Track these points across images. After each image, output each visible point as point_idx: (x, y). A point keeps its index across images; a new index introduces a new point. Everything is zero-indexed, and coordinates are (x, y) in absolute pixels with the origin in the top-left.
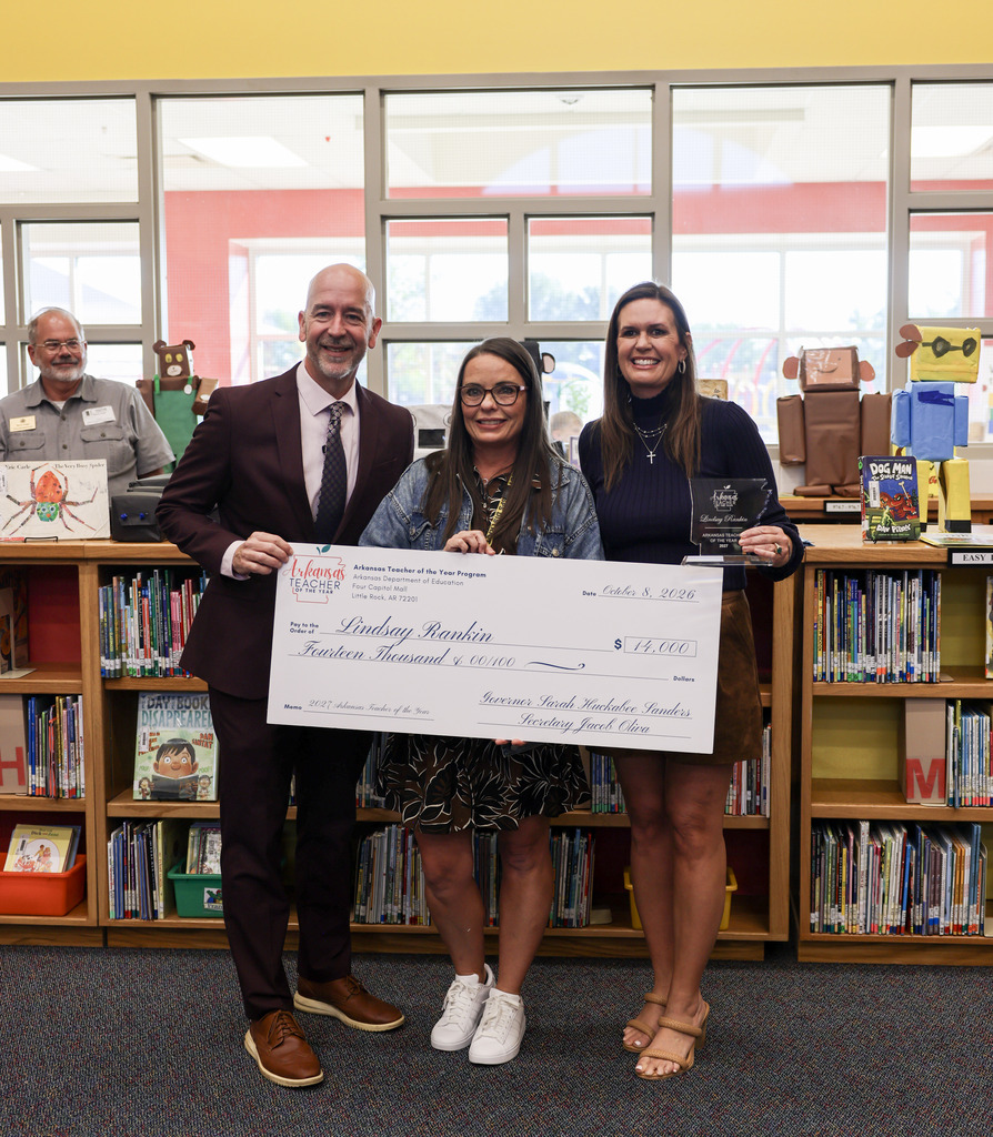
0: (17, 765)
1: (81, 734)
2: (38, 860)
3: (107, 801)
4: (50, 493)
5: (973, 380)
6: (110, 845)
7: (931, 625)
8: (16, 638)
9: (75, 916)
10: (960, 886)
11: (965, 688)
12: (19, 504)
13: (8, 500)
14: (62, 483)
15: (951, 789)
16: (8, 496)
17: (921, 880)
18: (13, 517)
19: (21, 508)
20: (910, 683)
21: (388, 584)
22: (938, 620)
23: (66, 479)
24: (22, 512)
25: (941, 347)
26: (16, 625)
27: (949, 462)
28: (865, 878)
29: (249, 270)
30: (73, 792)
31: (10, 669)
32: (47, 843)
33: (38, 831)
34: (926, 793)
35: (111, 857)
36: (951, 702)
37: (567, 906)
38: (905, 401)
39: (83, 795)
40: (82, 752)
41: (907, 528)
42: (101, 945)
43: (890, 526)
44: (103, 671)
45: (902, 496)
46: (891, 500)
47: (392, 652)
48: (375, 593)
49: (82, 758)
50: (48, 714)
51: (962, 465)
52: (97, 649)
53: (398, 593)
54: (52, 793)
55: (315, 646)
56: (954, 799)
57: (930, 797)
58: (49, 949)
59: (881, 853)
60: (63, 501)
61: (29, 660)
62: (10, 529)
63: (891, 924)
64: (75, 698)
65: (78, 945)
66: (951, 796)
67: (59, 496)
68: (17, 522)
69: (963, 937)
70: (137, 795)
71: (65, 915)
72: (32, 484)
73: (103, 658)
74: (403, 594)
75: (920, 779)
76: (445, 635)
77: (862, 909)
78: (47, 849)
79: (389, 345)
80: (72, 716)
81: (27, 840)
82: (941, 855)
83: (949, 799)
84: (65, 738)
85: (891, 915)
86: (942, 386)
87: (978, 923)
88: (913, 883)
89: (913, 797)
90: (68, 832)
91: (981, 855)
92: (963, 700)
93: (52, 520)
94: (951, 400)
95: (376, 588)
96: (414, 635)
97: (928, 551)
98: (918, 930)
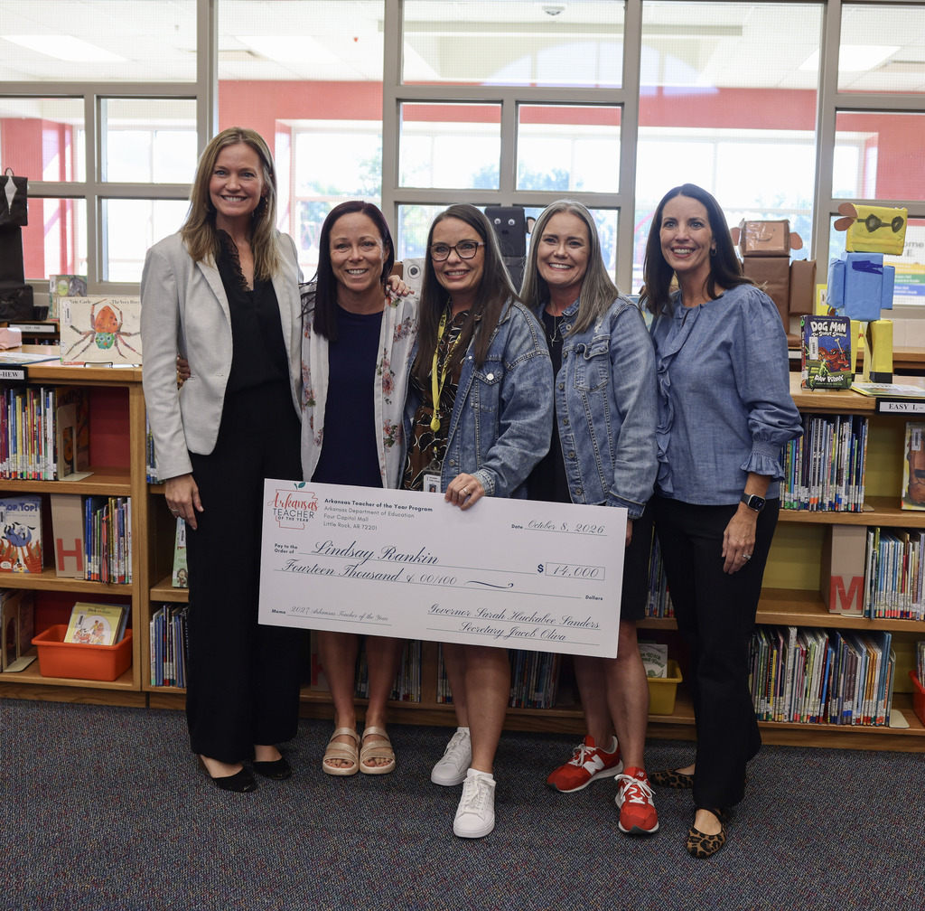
0: (77, 554)
1: (130, 530)
2: (93, 633)
3: (151, 587)
4: (107, 325)
5: (899, 252)
6: (152, 624)
7: (858, 462)
8: (77, 446)
9: (122, 681)
10: (871, 685)
11: (885, 518)
12: (80, 333)
13: (72, 330)
14: (118, 317)
15: (868, 603)
16: (72, 327)
17: (839, 679)
18: (75, 345)
19: (82, 337)
20: (838, 511)
21: (353, 515)
22: (864, 459)
23: (121, 313)
24: (83, 340)
25: (873, 223)
26: (78, 435)
27: (877, 322)
28: (791, 676)
29: (291, 144)
30: (122, 578)
31: (72, 472)
32: (101, 619)
33: (93, 609)
34: (846, 605)
35: (153, 635)
36: (871, 528)
37: (537, 690)
38: (841, 269)
39: (130, 581)
40: (130, 545)
41: (841, 378)
42: (144, 706)
43: (826, 376)
44: (148, 478)
45: (837, 351)
46: (827, 354)
47: (357, 570)
48: (343, 522)
49: (130, 551)
50: (102, 512)
51: (887, 325)
52: (143, 459)
53: (361, 523)
54: (105, 578)
55: (295, 564)
56: (870, 611)
57: (849, 608)
58: (101, 707)
59: (806, 654)
60: (118, 331)
61: (89, 465)
62: (72, 355)
63: (811, 714)
64: (125, 500)
65: (125, 705)
66: (868, 608)
67: (114, 328)
68: (78, 349)
69: (872, 727)
70: (175, 583)
71: (115, 680)
72: (93, 316)
73: (148, 467)
74: (365, 523)
75: (842, 593)
76: (399, 558)
77: (788, 702)
78: (101, 625)
79: (400, 207)
80: (122, 515)
81: (85, 616)
82: (857, 658)
83: (866, 611)
84: (116, 533)
85: (812, 707)
86: (873, 256)
87: (884, 715)
88: (831, 681)
89: (835, 608)
90: (118, 611)
91: (890, 659)
92: (882, 527)
93: (108, 348)
94: (879, 269)
95: (343, 518)
96: (374, 557)
97: (860, 399)
98: (834, 720)
